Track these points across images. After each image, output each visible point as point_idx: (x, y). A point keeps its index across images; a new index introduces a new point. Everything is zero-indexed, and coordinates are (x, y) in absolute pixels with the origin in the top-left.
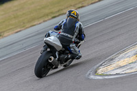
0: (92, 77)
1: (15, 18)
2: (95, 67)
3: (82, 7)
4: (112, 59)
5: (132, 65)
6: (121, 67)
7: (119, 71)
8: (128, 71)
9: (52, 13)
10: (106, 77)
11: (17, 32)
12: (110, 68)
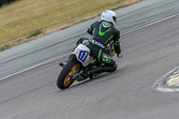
0: (160, 89)
1: (60, 10)
2: (164, 76)
11: (63, 29)
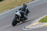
0: (23, 29)
2: (25, 26)
3: (20, 5)
4: (30, 23)
5: (37, 25)
6: (33, 26)
7: (33, 27)
8: (36, 27)
9: (10, 7)
10: (28, 29)
12: (30, 26)
